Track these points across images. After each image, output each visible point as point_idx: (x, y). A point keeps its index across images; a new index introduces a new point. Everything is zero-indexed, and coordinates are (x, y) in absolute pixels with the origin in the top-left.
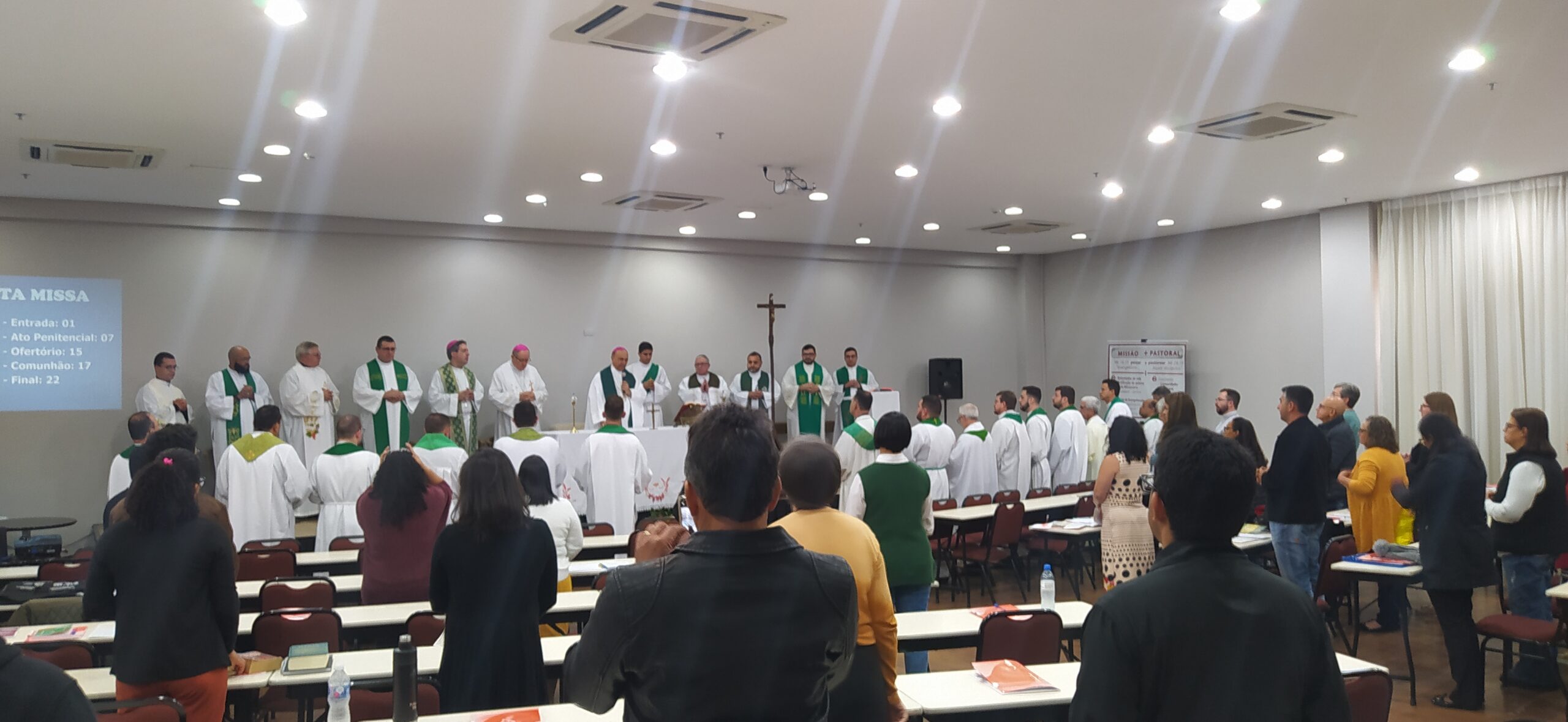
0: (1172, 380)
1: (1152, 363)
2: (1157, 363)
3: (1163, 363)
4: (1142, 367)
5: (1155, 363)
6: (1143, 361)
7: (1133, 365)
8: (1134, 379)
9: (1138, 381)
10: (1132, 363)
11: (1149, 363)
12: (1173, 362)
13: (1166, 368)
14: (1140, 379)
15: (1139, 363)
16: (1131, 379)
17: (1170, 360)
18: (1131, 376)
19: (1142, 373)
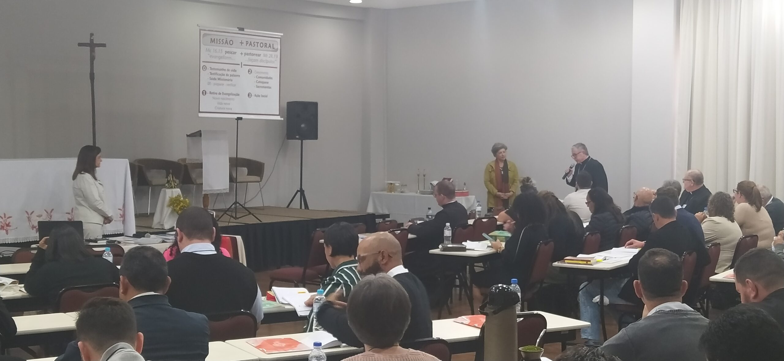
0: (267, 73)
1: (248, 54)
2: (253, 55)
3: (259, 55)
4: (238, 58)
5: (250, 54)
6: (239, 51)
7: (227, 55)
8: (228, 70)
9: (233, 73)
10: (226, 52)
11: (245, 54)
12: (269, 56)
13: (262, 61)
14: (235, 71)
15: (235, 53)
16: (225, 70)
17: (266, 52)
18: (226, 67)
19: (239, 65)
